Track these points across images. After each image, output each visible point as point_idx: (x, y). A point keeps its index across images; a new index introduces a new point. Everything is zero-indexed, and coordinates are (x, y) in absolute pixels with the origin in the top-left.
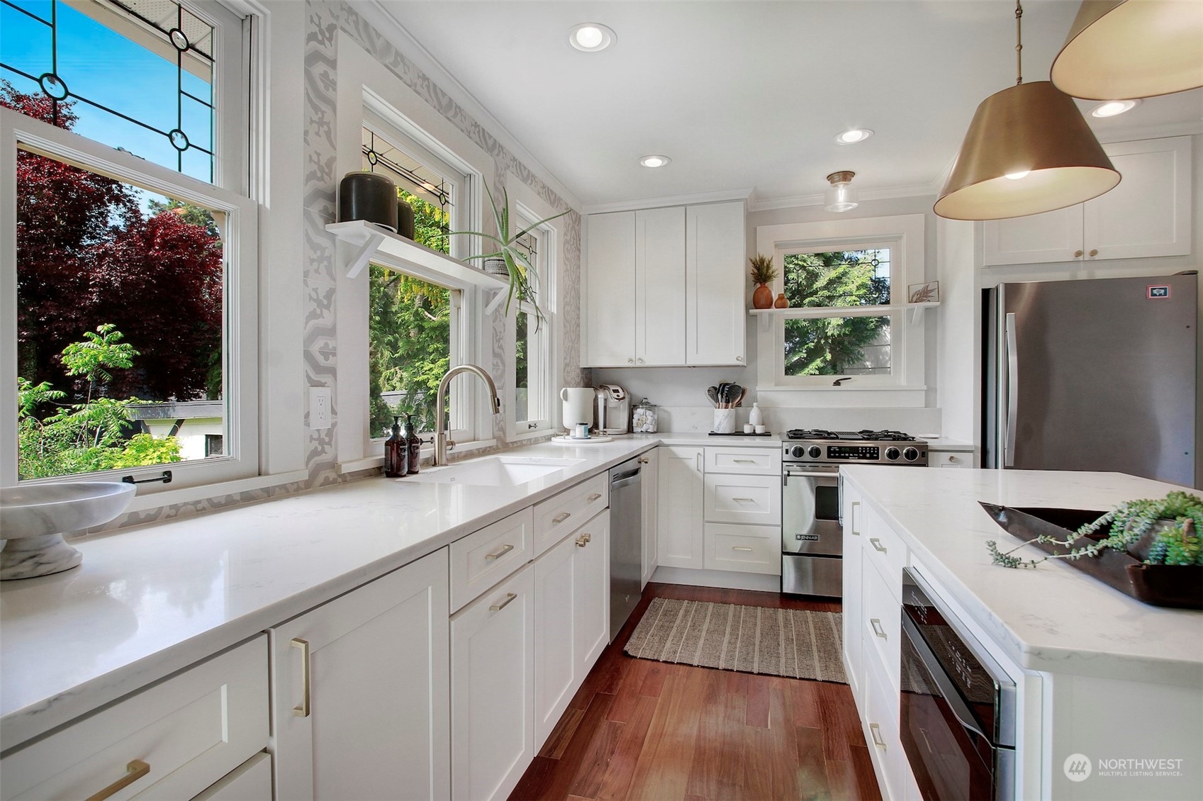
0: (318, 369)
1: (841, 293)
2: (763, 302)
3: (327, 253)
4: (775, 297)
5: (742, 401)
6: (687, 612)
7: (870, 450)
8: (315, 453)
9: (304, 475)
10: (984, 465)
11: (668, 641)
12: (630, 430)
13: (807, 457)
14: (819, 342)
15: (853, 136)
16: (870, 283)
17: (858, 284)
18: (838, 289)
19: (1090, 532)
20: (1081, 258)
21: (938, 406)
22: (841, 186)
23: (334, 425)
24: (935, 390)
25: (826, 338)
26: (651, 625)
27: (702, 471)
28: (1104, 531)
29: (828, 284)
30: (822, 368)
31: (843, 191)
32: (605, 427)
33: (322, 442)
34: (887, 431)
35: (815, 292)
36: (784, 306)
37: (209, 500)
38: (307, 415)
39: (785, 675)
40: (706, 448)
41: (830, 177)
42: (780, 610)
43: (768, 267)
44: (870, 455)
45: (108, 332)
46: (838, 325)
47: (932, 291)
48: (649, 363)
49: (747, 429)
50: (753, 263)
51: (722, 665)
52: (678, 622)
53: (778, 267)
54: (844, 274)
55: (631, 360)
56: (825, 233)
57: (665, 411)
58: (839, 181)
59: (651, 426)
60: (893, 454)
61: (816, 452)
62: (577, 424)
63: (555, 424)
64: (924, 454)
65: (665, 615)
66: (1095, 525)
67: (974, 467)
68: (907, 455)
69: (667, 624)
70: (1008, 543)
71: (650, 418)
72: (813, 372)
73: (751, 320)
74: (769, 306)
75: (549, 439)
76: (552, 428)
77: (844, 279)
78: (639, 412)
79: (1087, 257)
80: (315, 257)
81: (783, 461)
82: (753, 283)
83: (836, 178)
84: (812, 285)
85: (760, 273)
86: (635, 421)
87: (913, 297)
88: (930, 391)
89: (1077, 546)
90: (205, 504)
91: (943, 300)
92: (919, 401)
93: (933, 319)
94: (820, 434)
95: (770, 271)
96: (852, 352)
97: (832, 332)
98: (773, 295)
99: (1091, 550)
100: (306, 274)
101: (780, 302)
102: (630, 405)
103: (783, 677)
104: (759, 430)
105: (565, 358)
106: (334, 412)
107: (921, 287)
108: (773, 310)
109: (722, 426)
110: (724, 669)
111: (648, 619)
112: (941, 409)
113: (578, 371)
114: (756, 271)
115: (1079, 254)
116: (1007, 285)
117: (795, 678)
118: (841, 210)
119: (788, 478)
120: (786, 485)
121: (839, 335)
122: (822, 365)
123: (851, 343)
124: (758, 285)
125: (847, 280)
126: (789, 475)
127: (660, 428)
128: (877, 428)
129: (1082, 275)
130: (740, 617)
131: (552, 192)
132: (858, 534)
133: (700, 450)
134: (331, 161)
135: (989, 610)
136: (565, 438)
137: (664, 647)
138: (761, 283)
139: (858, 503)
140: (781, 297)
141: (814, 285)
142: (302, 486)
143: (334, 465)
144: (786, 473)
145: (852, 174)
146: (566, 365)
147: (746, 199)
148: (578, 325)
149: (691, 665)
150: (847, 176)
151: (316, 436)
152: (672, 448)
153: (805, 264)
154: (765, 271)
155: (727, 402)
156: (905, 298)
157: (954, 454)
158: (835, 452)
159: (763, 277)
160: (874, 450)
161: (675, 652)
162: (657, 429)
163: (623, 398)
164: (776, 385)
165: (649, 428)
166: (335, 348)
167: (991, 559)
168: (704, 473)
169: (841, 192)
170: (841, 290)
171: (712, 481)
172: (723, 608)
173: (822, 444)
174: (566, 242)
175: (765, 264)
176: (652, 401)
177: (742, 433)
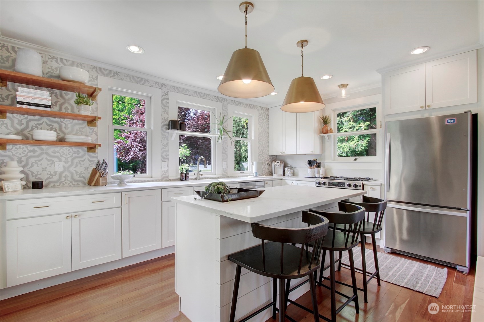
0: (164, 158)
2: (325, 131)
3: (167, 136)
7: (343, 183)
8: (163, 174)
9: (160, 178)
22: (343, 89)
23: (168, 169)
33: (165, 172)
37: (141, 181)
38: (161, 167)
40: (302, 181)
41: (339, 86)
45: (185, 146)
49: (317, 176)
55: (281, 153)
58: (342, 87)
60: (349, 186)
61: (324, 184)
68: (354, 186)
71: (290, 171)
78: (287, 169)
80: (163, 137)
82: (323, 125)
83: (341, 86)
85: (325, 122)
90: (140, 181)
100: (161, 141)
101: (330, 131)
104: (321, 176)
106: (168, 167)
109: (309, 175)
118: (344, 98)
134: (168, 117)
142: (160, 180)
143: (168, 177)
145: (347, 85)
150: (345, 86)
151: (163, 171)
156: (379, 126)
158: (332, 184)
164: (333, 161)
165: (290, 175)
166: (168, 154)
169: (343, 91)
173: (327, 181)
177: (315, 177)
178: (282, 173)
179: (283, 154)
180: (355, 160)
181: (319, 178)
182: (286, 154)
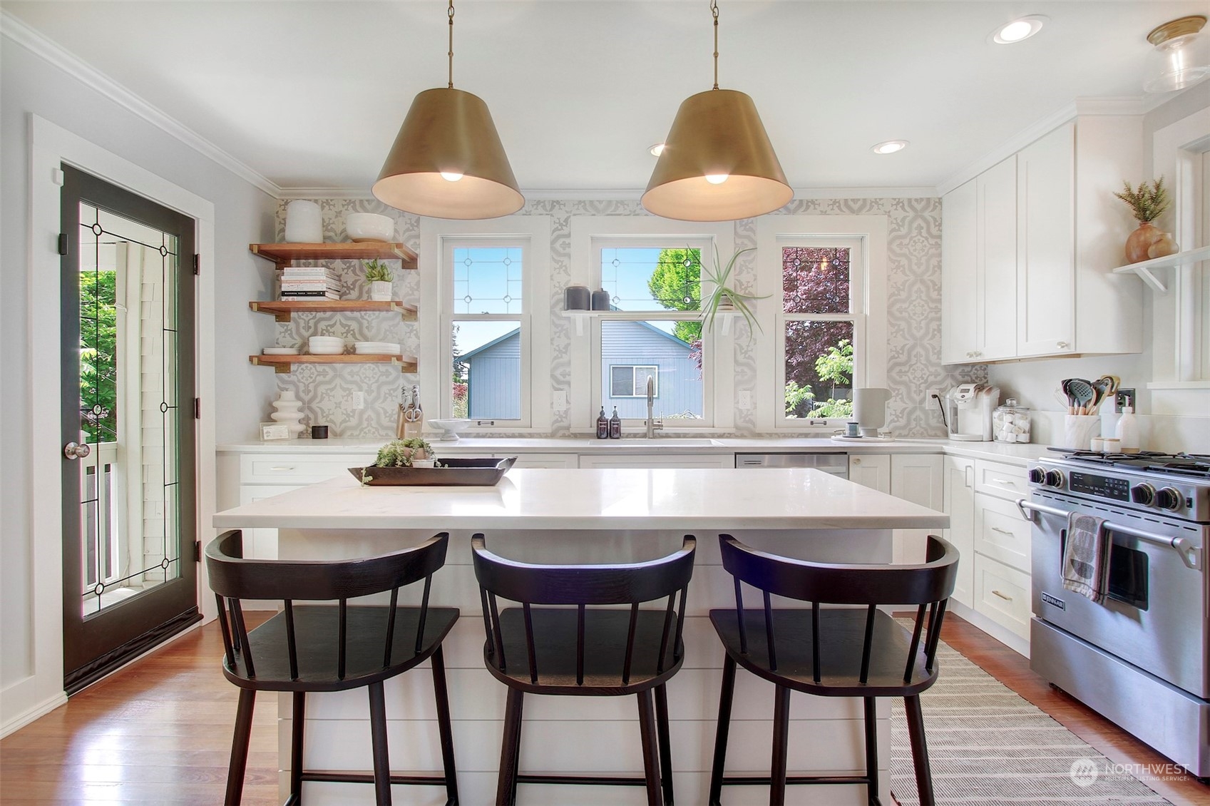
0: (559, 382)
3: (565, 327)
7: (1118, 483)
8: (556, 421)
9: (549, 431)
13: (1045, 483)
22: (1175, 45)
23: (568, 409)
27: (972, 487)
31: (1181, 52)
33: (561, 416)
37: (505, 434)
38: (552, 404)
40: (976, 460)
44: (1120, 492)
49: (1094, 445)
80: (557, 330)
106: (568, 402)
113: (937, 369)
133: (972, 463)
134: (568, 281)
142: (549, 435)
143: (568, 428)
148: (936, 319)
151: (558, 413)
152: (953, 458)
158: (1078, 481)
160: (1124, 484)
166: (570, 372)
171: (980, 502)
173: (1065, 469)
178: (982, 431)
179: (978, 359)
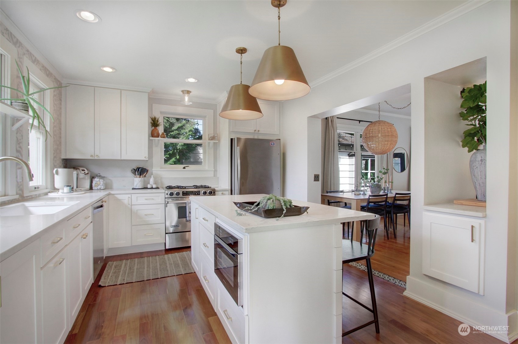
1: (183, 132)
2: (156, 135)
4: (160, 134)
5: (146, 175)
6: (126, 264)
7: (197, 192)
10: (231, 194)
11: (119, 277)
12: (91, 188)
13: (174, 196)
14: (174, 151)
15: (192, 80)
16: (193, 130)
17: (189, 130)
18: (182, 131)
19: (256, 205)
20: (256, 132)
21: (218, 176)
22: (186, 95)
24: (217, 171)
25: (177, 149)
26: (109, 273)
27: (130, 204)
28: (258, 204)
29: (178, 128)
30: (175, 161)
31: (187, 97)
32: (77, 187)
34: (202, 185)
35: (173, 131)
36: (164, 137)
39: (171, 276)
40: (132, 194)
41: (183, 91)
42: (166, 255)
43: (158, 121)
44: (198, 193)
46: (182, 145)
47: (216, 137)
48: (102, 157)
49: (149, 186)
50: (152, 119)
51: (145, 279)
52: (122, 268)
53: (161, 121)
54: (184, 125)
55: (92, 156)
56: (179, 111)
57: (109, 179)
58: (185, 93)
59: (102, 186)
60: (205, 193)
61: (178, 194)
62: (65, 186)
63: (49, 186)
64: (214, 192)
65: (116, 267)
66: (257, 203)
67: (229, 195)
68: (209, 193)
69: (117, 271)
70: (239, 211)
71: (102, 183)
72: (172, 163)
73: (150, 142)
74: (158, 137)
75: (46, 194)
76: (47, 189)
77: (184, 127)
78: (96, 180)
79: (257, 132)
81: (165, 198)
82: (151, 127)
84: (171, 128)
85: (154, 123)
86: (93, 184)
87: (210, 138)
88: (215, 171)
89: (253, 209)
91: (219, 140)
92: (211, 174)
93: (216, 147)
94: (178, 187)
95: (158, 123)
96: (186, 156)
97: (179, 147)
98: (160, 132)
99: (256, 209)
101: (162, 135)
102: (91, 177)
103: (170, 276)
104: (154, 186)
105: (54, 154)
107: (212, 135)
108: (160, 138)
109: (138, 185)
110: (147, 280)
111: (107, 271)
112: (218, 177)
113: (61, 160)
114: (152, 122)
115: (255, 131)
116: (237, 138)
117: (175, 276)
118: (187, 104)
119: (168, 204)
120: (167, 207)
121: (182, 149)
122: (175, 160)
123: (186, 152)
124: (153, 128)
125: (185, 128)
126: (168, 203)
127: (107, 187)
128: (198, 184)
129: (256, 137)
130: (150, 261)
131: (48, 70)
132: (197, 218)
133: (130, 196)
135: (237, 224)
136: (57, 193)
137: (118, 279)
138: (154, 127)
139: (197, 208)
140: (163, 134)
141: (172, 128)
144: (167, 202)
145: (190, 92)
146: (55, 157)
147: (149, 93)
148: (60, 137)
149: (132, 282)
150: (188, 92)
152: (115, 195)
153: (169, 119)
154: (156, 123)
155: (140, 175)
156: (207, 139)
157: (223, 192)
158: (185, 193)
159: (156, 125)
160: (198, 192)
161: (124, 280)
162: (106, 187)
163: (88, 174)
164: (161, 168)
165: (101, 187)
167: (236, 214)
168: (131, 205)
170: (183, 131)
171: (135, 208)
172: (142, 259)
173: (181, 191)
174: (54, 96)
175: (156, 120)
176: (102, 175)
177: (147, 188)
178: (88, 186)
179: (96, 158)
180: (184, 168)
181: (152, 188)
182: (101, 158)
